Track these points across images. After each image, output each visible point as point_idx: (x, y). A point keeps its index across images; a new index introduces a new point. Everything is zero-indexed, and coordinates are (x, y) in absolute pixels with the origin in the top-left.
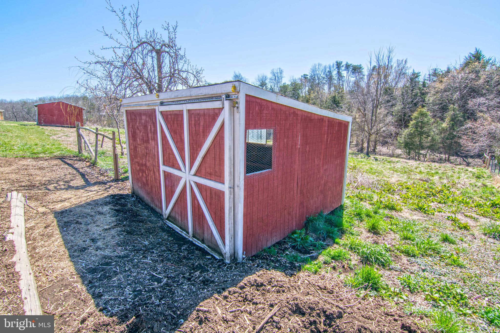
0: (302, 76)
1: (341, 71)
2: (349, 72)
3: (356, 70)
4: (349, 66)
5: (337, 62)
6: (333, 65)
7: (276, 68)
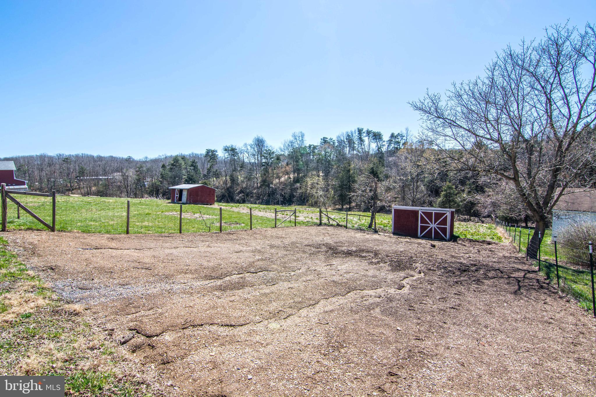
0: (321, 139)
1: (362, 137)
2: (370, 138)
3: (377, 136)
4: (370, 132)
5: (358, 129)
6: (355, 131)
7: (297, 131)
